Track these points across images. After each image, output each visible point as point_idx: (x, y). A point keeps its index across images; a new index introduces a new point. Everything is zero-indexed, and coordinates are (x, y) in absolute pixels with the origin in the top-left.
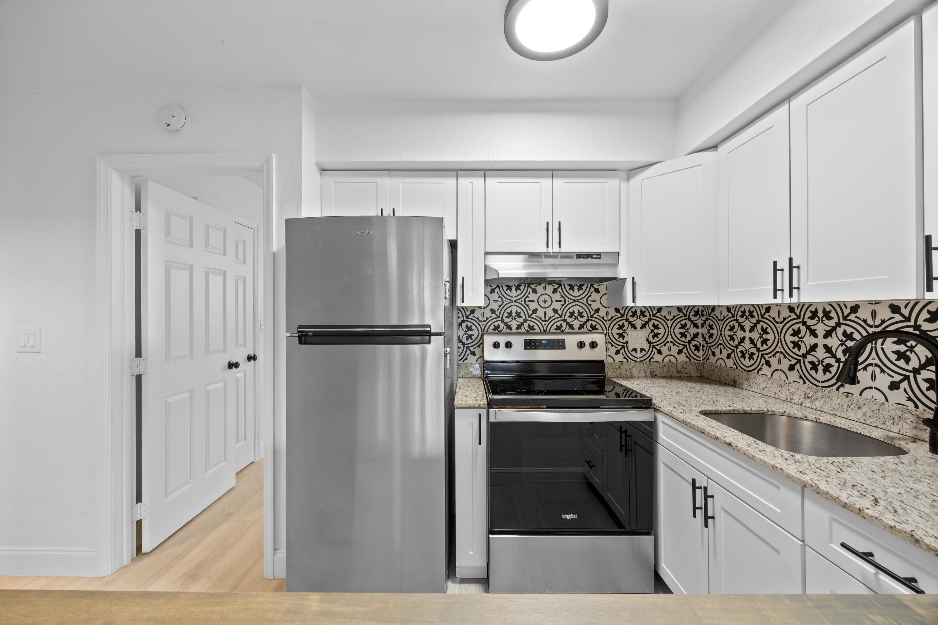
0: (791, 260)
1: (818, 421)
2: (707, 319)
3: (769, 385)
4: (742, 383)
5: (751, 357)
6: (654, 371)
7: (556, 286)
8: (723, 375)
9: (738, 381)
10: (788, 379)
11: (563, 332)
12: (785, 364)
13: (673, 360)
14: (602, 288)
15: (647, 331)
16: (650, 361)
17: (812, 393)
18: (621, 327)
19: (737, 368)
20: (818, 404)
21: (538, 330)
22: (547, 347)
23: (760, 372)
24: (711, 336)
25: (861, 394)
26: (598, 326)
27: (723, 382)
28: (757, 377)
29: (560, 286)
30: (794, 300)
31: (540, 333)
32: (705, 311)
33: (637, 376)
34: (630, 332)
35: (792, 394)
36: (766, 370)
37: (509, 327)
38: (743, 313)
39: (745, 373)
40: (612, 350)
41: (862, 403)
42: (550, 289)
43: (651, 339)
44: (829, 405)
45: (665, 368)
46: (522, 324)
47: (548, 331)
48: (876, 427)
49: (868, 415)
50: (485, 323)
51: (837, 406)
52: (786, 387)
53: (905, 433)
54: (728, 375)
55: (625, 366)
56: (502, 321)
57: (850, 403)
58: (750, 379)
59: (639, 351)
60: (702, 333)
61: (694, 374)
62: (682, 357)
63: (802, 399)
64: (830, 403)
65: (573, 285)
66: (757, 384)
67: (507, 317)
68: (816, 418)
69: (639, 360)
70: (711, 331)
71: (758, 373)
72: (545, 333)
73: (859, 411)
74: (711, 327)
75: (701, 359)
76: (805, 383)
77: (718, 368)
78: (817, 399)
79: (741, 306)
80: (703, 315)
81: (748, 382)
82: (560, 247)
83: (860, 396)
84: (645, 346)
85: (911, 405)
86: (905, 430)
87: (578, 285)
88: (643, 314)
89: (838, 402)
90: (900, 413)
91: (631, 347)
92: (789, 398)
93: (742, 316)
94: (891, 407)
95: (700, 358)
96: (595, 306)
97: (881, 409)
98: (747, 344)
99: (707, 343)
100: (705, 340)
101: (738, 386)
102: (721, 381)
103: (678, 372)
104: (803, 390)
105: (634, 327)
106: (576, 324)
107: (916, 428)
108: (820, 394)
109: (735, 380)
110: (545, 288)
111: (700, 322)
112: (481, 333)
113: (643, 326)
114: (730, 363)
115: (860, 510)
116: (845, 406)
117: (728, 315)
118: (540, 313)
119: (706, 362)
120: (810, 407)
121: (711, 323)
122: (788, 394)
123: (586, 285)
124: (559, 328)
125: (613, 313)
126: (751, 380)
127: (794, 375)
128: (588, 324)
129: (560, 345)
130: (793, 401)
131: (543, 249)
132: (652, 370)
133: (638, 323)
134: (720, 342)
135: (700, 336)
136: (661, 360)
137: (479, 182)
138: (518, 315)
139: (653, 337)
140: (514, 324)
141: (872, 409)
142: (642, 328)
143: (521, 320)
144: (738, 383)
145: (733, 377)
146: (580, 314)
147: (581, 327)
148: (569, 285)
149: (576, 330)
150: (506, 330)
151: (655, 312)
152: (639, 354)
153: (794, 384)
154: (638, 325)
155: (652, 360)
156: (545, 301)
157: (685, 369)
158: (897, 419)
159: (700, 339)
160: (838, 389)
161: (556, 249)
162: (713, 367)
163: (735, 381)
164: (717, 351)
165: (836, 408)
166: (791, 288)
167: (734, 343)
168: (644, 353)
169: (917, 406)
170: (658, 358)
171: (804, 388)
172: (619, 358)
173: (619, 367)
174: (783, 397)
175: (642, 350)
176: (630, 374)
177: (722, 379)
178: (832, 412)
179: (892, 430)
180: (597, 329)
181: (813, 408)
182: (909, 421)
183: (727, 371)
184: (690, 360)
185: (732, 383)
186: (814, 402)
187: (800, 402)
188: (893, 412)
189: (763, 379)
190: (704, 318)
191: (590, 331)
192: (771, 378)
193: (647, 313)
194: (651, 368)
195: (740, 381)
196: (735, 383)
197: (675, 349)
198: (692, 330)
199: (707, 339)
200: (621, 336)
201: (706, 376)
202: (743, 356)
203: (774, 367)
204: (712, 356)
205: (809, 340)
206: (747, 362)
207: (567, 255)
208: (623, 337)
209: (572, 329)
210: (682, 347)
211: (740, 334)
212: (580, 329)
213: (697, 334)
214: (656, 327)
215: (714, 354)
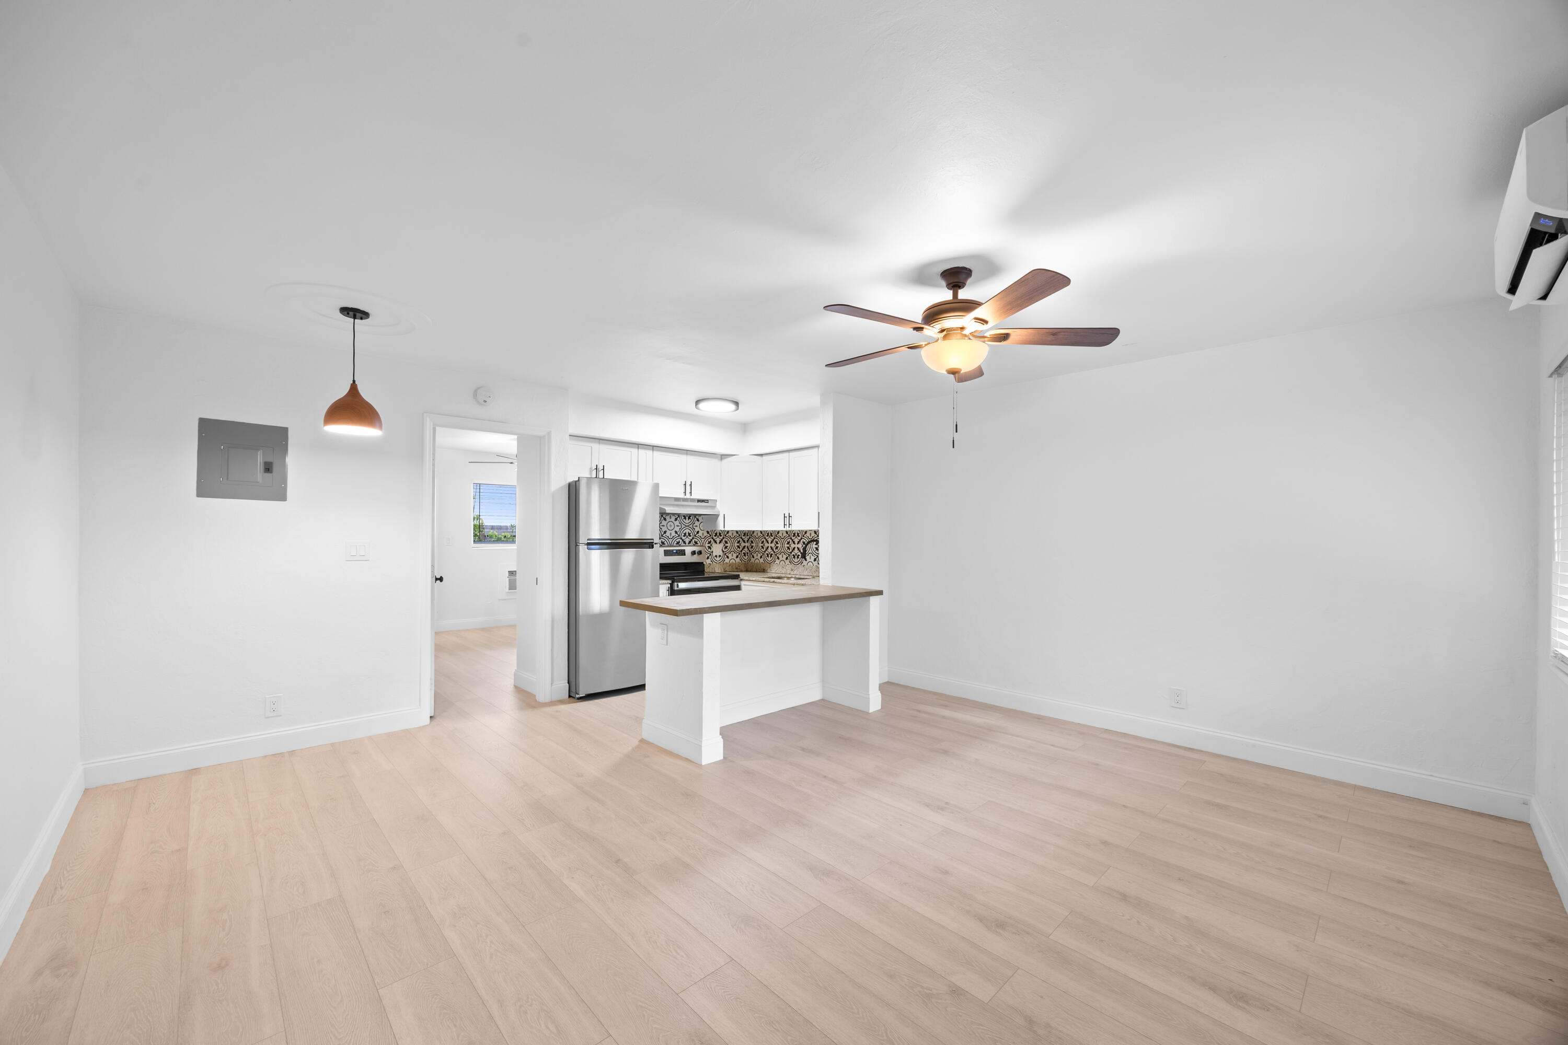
0: (789, 514)
1: (796, 577)
2: (750, 538)
5: (771, 557)
10: (786, 564)
11: (680, 546)
12: (785, 557)
13: (734, 562)
14: (700, 518)
15: (722, 545)
18: (710, 543)
19: (765, 563)
21: (667, 545)
22: (676, 555)
23: (775, 563)
24: (752, 547)
26: (699, 542)
28: (773, 565)
29: (679, 516)
30: (790, 529)
31: (668, 546)
32: (749, 533)
33: (717, 572)
34: (714, 545)
35: (787, 570)
36: (777, 561)
38: (768, 534)
39: (768, 564)
40: (707, 556)
42: (673, 518)
43: (724, 550)
45: (731, 567)
47: (674, 545)
52: (785, 567)
54: (760, 567)
55: (711, 566)
59: (718, 557)
61: (743, 570)
62: (738, 560)
63: (791, 571)
66: (774, 569)
69: (718, 562)
70: (752, 545)
72: (671, 546)
74: (752, 542)
77: (756, 564)
79: (767, 531)
80: (748, 536)
81: (770, 568)
82: (691, 495)
83: (808, 565)
84: (721, 554)
87: (688, 518)
88: (720, 534)
89: (801, 569)
91: (714, 554)
93: (767, 536)
95: (746, 560)
96: (697, 530)
97: (812, 569)
98: (769, 550)
99: (750, 551)
101: (766, 572)
103: (736, 568)
105: (716, 542)
106: (687, 541)
108: (796, 567)
109: (764, 568)
111: (746, 540)
113: (720, 542)
114: (762, 560)
117: (760, 535)
118: (668, 534)
119: (749, 562)
121: (752, 540)
122: (785, 570)
123: (692, 518)
124: (678, 543)
125: (706, 534)
127: (787, 562)
128: (694, 541)
129: (682, 553)
131: (682, 496)
133: (718, 540)
134: (756, 550)
135: (746, 547)
136: (728, 562)
137: (649, 452)
139: (725, 548)
142: (720, 543)
146: (690, 535)
147: (690, 542)
149: (687, 544)
151: (726, 533)
152: (718, 559)
153: (788, 565)
154: (718, 542)
155: (724, 562)
156: (671, 526)
157: (739, 566)
159: (746, 549)
161: (688, 496)
162: (753, 564)
163: (764, 570)
164: (755, 555)
166: (789, 524)
167: (763, 550)
168: (720, 558)
170: (727, 560)
171: (791, 566)
172: (710, 560)
173: (709, 567)
174: (784, 572)
175: (720, 556)
176: (714, 571)
177: (758, 570)
180: (699, 544)
183: (760, 565)
184: (742, 562)
185: (762, 571)
186: (795, 571)
187: (789, 573)
189: (776, 566)
190: (748, 537)
191: (695, 545)
192: (779, 564)
193: (722, 534)
194: (724, 567)
195: (766, 569)
197: (735, 555)
198: (743, 544)
199: (750, 549)
200: (709, 548)
201: (749, 570)
202: (768, 556)
203: (780, 559)
204: (752, 558)
205: (793, 546)
206: (769, 559)
207: (693, 500)
208: (711, 548)
209: (685, 544)
210: (738, 554)
211: (767, 545)
212: (689, 543)
213: (745, 546)
214: (726, 542)
215: (753, 557)
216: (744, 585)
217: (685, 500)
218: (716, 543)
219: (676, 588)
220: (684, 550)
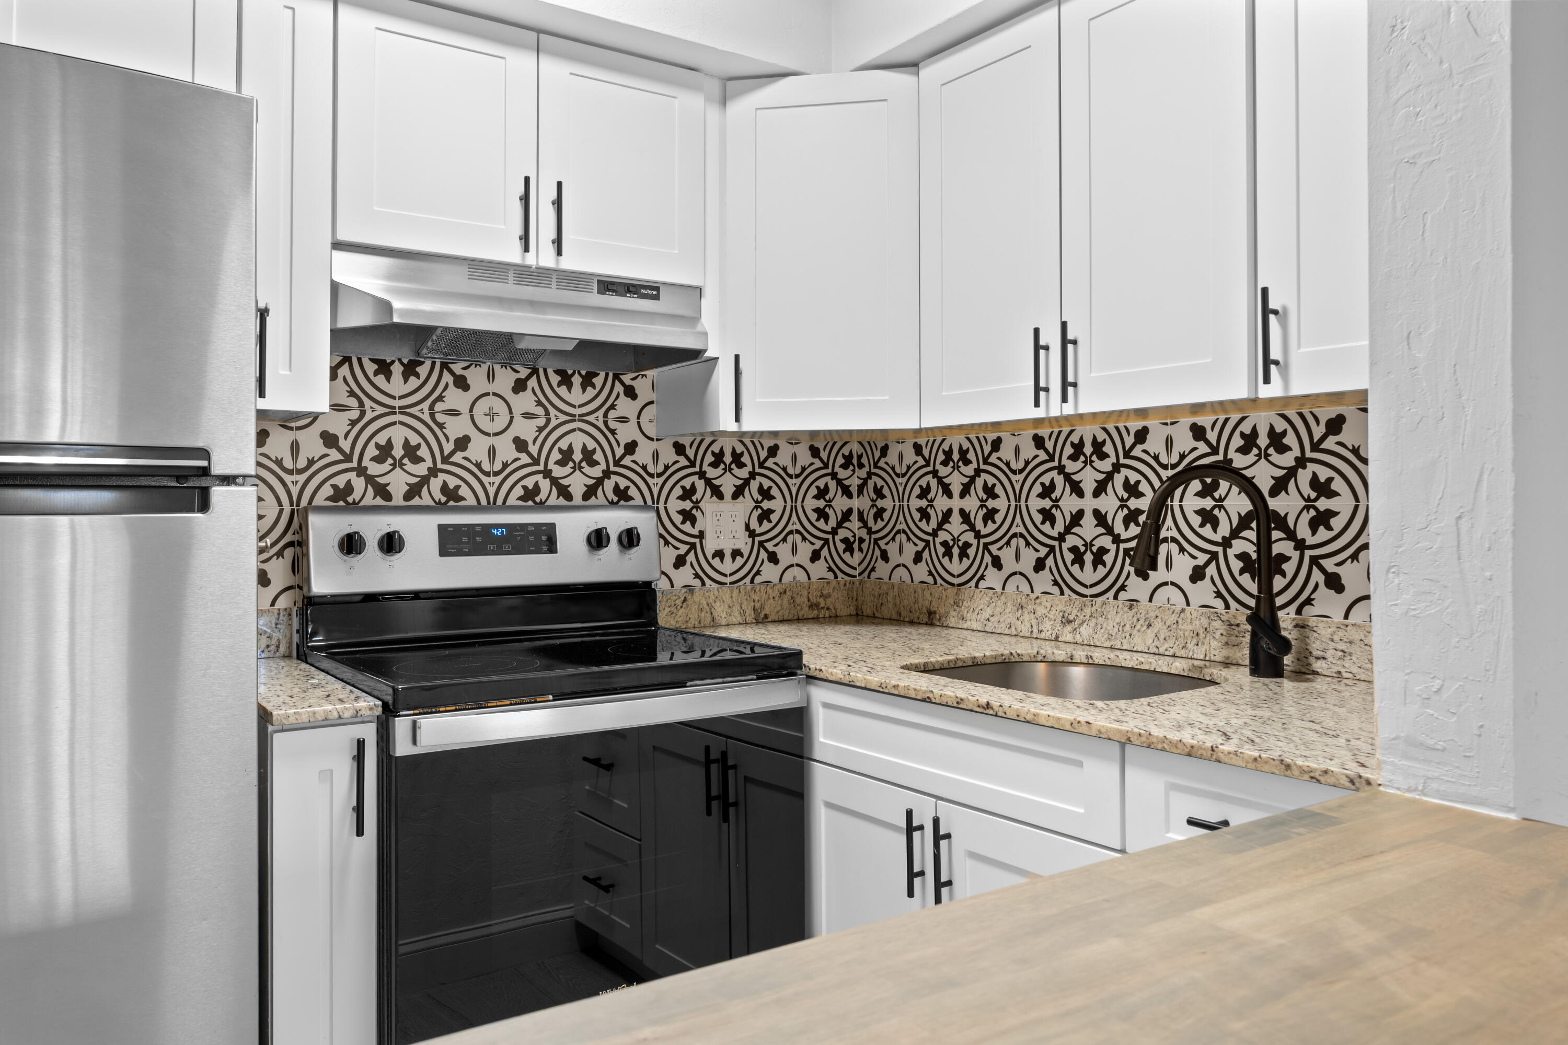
0: (1064, 325)
1: (1091, 662)
2: (870, 475)
3: (998, 609)
4: (947, 615)
5: (963, 554)
6: (762, 607)
7: (524, 372)
8: (906, 602)
9: (938, 612)
10: (1032, 592)
11: (541, 506)
12: (1029, 557)
13: (801, 576)
14: (642, 387)
15: (746, 503)
16: (752, 581)
17: (1075, 612)
18: (688, 494)
19: (935, 583)
20: (1085, 631)
21: (471, 501)
22: (506, 547)
23: (982, 584)
24: (880, 514)
25: (1150, 600)
26: (633, 492)
27: (907, 620)
28: (975, 596)
29: (535, 371)
30: (1068, 409)
31: (478, 508)
32: (864, 455)
33: (724, 622)
34: (709, 505)
35: (1040, 620)
36: (993, 578)
37: (383, 492)
38: (948, 454)
39: (951, 591)
40: (670, 555)
41: (1153, 614)
42: (505, 379)
43: (754, 525)
44: (1102, 630)
45: (786, 598)
46: (424, 480)
47: (500, 501)
48: (1174, 656)
49: (1162, 637)
50: (302, 478)
51: (1116, 629)
52: (1030, 607)
53: (1213, 658)
54: (916, 601)
55: (698, 596)
56: (361, 471)
57: (1135, 619)
58: (963, 603)
59: (728, 557)
60: (858, 509)
61: (843, 611)
62: (819, 570)
63: (1058, 626)
64: (1105, 625)
65: (570, 372)
66: (976, 612)
67: (378, 460)
68: (1087, 657)
69: (728, 580)
70: (880, 503)
71: (977, 586)
72: (492, 506)
73: (1149, 631)
74: (879, 493)
75: (856, 573)
76: (1062, 593)
77: (896, 588)
78: (1083, 622)
80: (861, 466)
81: (958, 609)
82: (559, 253)
83: (1150, 603)
84: (742, 542)
85: (1219, 603)
86: (1213, 652)
87: (583, 373)
88: (737, 459)
89: (1117, 620)
90: (1205, 622)
91: (711, 545)
92: (1035, 630)
93: (945, 463)
94: (1195, 614)
95: (855, 569)
96: (626, 433)
97: (1180, 620)
98: (956, 525)
99: (870, 532)
100: (865, 524)
101: (938, 624)
102: (902, 619)
103: (812, 606)
104: (1060, 607)
105: (717, 493)
106: (577, 484)
107: (1227, 643)
108: (1088, 611)
109: (932, 609)
110: (491, 376)
111: (854, 483)
112: (287, 509)
113: (738, 493)
114: (921, 572)
115: (1213, 750)
116: (1128, 628)
117: (916, 462)
118: (477, 450)
119: (869, 577)
120: (1072, 641)
121: (880, 483)
122: (1034, 622)
123: (602, 374)
124: (530, 494)
125: (668, 455)
126: (965, 603)
127: (1043, 580)
128: (609, 485)
129: (542, 540)
130: (1043, 635)
131: (512, 254)
132: (758, 605)
133: (728, 484)
134: (898, 527)
135: (854, 517)
136: (775, 580)
138: (411, 452)
139: (760, 520)
140: (398, 483)
141: (1168, 624)
142: (735, 496)
143: (422, 469)
144: (938, 616)
145: (927, 603)
146: (588, 456)
147: (590, 492)
148: (557, 372)
149: (577, 500)
150: (370, 499)
152: (728, 566)
153: (1044, 598)
154: (728, 489)
155: (758, 579)
156: (491, 414)
157: (825, 597)
158: (1202, 635)
159: (855, 524)
160: (1116, 597)
161: (548, 259)
162: (885, 587)
163: (931, 613)
164: (892, 549)
165: (1114, 635)
166: (1065, 384)
167: (928, 525)
168: (739, 561)
169: (1227, 606)
170: (770, 572)
171: (1061, 603)
172: (684, 576)
173: (685, 600)
174: (1025, 630)
175: (736, 553)
176: (709, 619)
177: (904, 613)
178: (1108, 644)
179: (1195, 656)
180: (632, 498)
181: (1076, 643)
182: (1217, 635)
183: (915, 592)
184: (836, 577)
185: (925, 619)
186: (1078, 630)
187: (1054, 635)
188: (1198, 623)
189: (988, 599)
190: (863, 473)
191: (612, 503)
192: (1002, 593)
194: (756, 598)
195: (942, 610)
196: (931, 617)
197: (805, 550)
198: (841, 503)
199: (871, 523)
200: (688, 516)
201: (868, 611)
202: (948, 553)
203: (1007, 569)
204: (880, 563)
205: (1070, 503)
206: (956, 566)
207: (574, 280)
208: (693, 521)
209: (569, 497)
210: (819, 544)
211: (942, 503)
212: (586, 497)
213: (850, 511)
214: (766, 494)
215: (885, 557)
216: (826, 705)
217: (525, 274)
218: (720, 496)
219: (402, 748)
220: (552, 526)
